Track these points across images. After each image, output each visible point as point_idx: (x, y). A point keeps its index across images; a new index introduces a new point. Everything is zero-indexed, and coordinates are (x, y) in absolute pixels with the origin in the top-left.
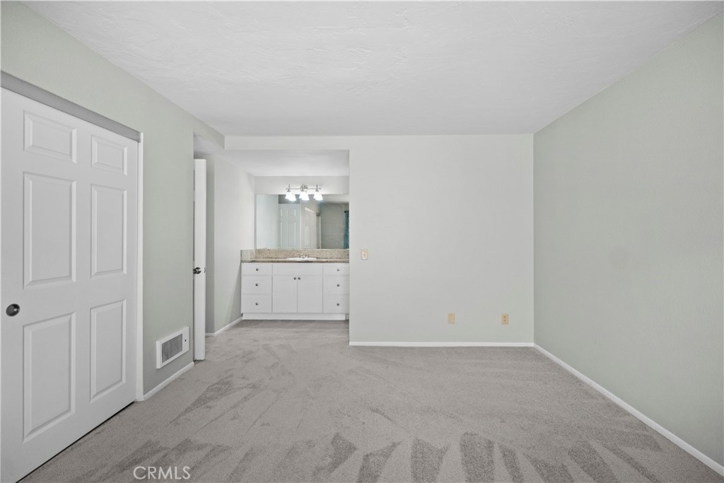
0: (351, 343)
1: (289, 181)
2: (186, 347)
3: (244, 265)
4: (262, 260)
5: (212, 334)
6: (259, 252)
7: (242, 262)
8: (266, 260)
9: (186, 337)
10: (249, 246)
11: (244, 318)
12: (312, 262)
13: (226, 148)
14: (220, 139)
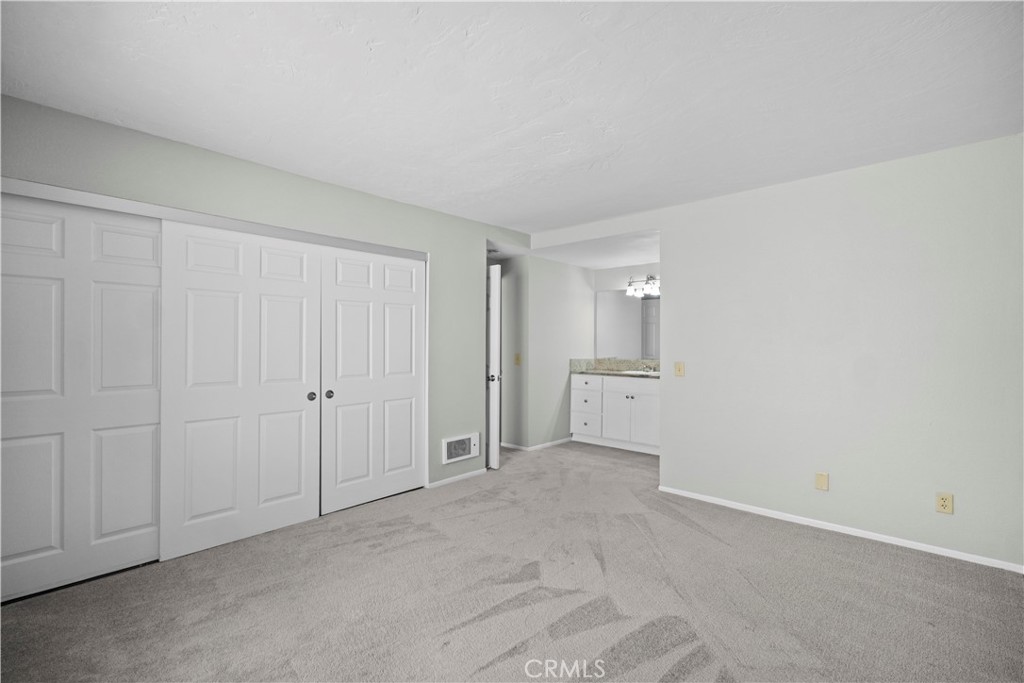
0: (661, 488)
1: (631, 273)
2: (475, 451)
3: (574, 376)
4: (602, 372)
5: (523, 448)
6: (599, 361)
7: (571, 373)
8: (607, 372)
9: (475, 440)
10: (586, 354)
11: (573, 439)
12: (647, 376)
13: (532, 247)
14: (525, 240)
